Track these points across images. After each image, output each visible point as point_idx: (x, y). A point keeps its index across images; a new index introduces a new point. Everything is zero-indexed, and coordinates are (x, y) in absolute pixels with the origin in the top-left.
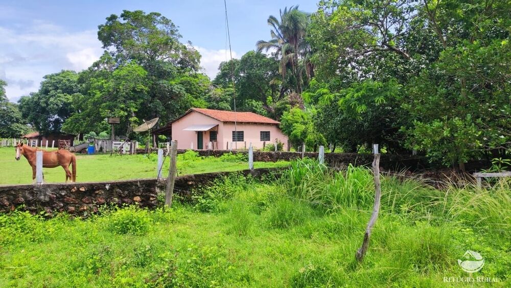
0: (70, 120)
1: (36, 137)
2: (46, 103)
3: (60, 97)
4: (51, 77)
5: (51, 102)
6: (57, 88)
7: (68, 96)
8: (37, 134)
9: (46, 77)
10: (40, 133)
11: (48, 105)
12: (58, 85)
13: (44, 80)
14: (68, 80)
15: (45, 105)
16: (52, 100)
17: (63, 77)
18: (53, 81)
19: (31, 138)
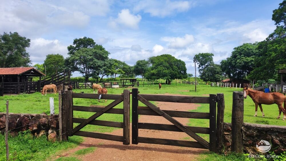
0: (253, 72)
1: (228, 82)
2: (235, 63)
3: (243, 59)
4: (237, 48)
5: (238, 62)
6: (241, 54)
7: (248, 58)
8: (229, 80)
9: (235, 49)
10: (231, 79)
11: (236, 64)
12: (241, 52)
13: (234, 50)
14: (248, 49)
15: (235, 64)
16: (238, 61)
17: (244, 47)
18: (239, 50)
19: (226, 82)
